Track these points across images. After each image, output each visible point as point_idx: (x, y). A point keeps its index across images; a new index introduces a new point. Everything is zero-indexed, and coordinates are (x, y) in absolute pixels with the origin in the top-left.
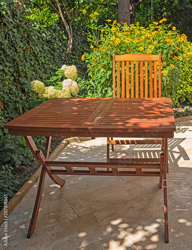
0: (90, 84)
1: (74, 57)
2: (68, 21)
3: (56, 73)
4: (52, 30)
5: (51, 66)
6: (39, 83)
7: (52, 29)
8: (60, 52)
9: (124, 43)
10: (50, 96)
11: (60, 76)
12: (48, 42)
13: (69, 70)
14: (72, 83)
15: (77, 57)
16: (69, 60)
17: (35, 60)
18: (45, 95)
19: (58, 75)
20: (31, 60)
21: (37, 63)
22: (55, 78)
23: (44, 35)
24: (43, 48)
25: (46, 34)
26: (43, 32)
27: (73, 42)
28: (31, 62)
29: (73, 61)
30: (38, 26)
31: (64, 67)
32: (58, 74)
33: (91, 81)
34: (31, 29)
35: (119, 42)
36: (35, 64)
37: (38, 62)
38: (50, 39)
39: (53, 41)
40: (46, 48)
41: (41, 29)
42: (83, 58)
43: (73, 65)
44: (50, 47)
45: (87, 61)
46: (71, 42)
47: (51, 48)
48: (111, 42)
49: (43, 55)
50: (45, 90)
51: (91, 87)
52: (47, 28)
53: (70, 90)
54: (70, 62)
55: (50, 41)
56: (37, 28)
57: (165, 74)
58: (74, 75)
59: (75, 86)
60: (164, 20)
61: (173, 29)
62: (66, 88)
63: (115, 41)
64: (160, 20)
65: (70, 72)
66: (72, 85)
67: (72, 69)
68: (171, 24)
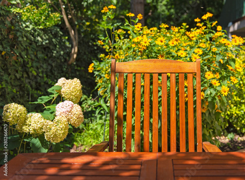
0: (100, 106)
1: (79, 68)
2: (73, 26)
3: (49, 90)
4: (52, 35)
5: (45, 79)
6: (17, 108)
7: (51, 33)
8: (61, 62)
9: (154, 46)
10: (34, 130)
11: (55, 96)
12: (45, 49)
13: (69, 86)
14: (72, 107)
15: (82, 68)
16: (72, 73)
17: (23, 72)
18: (26, 129)
19: (52, 94)
20: (17, 72)
21: (25, 75)
22: (46, 99)
23: (39, 39)
24: (36, 56)
25: (42, 38)
26: (38, 35)
27: (78, 50)
28: (17, 75)
29: (78, 73)
30: (31, 27)
31: (61, 81)
32: (52, 92)
33: (102, 102)
34: (17, 28)
35: (147, 44)
36: (23, 77)
37: (28, 74)
38: (48, 45)
39: (51, 47)
40: (40, 55)
41: (35, 31)
42: (90, 69)
43: (75, 79)
44: (47, 55)
45: (96, 73)
46: (76, 50)
47: (49, 56)
48: (133, 46)
49: (34, 64)
50: (26, 119)
51: (102, 110)
52: (45, 30)
53: (68, 120)
54: (73, 75)
55: (48, 47)
56: (29, 29)
57: (225, 92)
58: (76, 94)
59: (77, 113)
60: (209, 15)
61: (218, 29)
62: (61, 117)
63: (141, 43)
64: (203, 15)
65: (71, 89)
66: (73, 110)
67: (74, 84)
68: (216, 22)
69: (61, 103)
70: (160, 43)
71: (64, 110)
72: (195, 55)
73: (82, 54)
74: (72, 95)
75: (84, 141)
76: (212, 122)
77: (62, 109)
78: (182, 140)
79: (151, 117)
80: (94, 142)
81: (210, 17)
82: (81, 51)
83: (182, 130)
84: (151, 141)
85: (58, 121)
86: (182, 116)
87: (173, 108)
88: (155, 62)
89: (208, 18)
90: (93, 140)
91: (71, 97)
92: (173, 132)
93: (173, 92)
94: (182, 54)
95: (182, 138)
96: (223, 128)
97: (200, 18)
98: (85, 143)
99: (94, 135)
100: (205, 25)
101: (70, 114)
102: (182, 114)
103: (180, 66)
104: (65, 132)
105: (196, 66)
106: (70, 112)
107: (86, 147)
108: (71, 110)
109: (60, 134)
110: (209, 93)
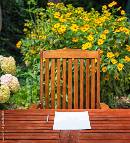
13: (7, 62)
14: (12, 79)
33: (30, 72)
53: (10, 88)
57: (120, 68)
58: (12, 69)
59: (15, 83)
60: (114, 3)
61: (122, 13)
62: (5, 85)
63: (60, 29)
64: (109, 4)
65: (8, 65)
66: (12, 81)
67: (10, 61)
68: (120, 7)
69: (3, 76)
70: (74, 30)
71: (6, 81)
72: (100, 40)
73: (6, 26)
74: (9, 69)
75: (15, 101)
76: (113, 87)
77: (5, 80)
78: (87, 102)
79: (67, 83)
80: (23, 101)
81: (115, 5)
82: (5, 23)
83: (87, 95)
84: (67, 101)
85: (3, 89)
86: (87, 86)
87: (82, 82)
88: (70, 51)
89: (113, 6)
90: (22, 100)
91: (9, 71)
92: (81, 97)
93: (81, 71)
94: (91, 38)
95: (87, 101)
96: (124, 91)
97: (107, 6)
98: (16, 102)
99: (23, 96)
100: (110, 11)
101: (11, 83)
102: (87, 85)
103: (86, 54)
104: (8, 96)
105: (97, 54)
106: (10, 82)
107: (17, 105)
108: (11, 81)
109: (5, 97)
110: (109, 68)
